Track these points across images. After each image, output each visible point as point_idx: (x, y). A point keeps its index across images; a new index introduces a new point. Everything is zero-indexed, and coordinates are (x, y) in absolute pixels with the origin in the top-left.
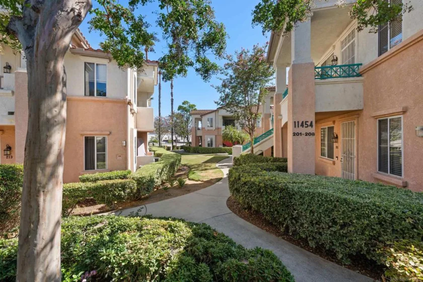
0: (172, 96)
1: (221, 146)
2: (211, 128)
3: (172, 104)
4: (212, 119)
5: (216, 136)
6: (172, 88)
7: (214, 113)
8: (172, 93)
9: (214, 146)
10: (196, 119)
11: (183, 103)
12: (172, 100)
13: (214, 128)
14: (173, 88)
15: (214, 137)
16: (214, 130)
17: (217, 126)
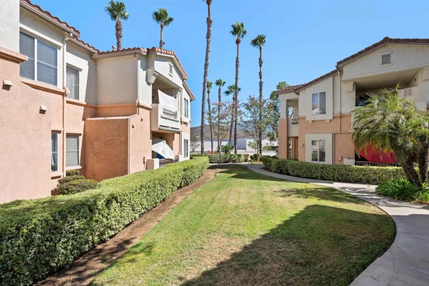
0: (261, 78)
1: (350, 162)
2: (322, 117)
4: (323, 94)
5: (334, 135)
6: (261, 66)
7: (330, 79)
8: (260, 73)
9: (328, 160)
10: (288, 101)
12: (261, 83)
13: (329, 116)
14: (263, 65)
15: (329, 138)
16: (330, 120)
17: (339, 110)
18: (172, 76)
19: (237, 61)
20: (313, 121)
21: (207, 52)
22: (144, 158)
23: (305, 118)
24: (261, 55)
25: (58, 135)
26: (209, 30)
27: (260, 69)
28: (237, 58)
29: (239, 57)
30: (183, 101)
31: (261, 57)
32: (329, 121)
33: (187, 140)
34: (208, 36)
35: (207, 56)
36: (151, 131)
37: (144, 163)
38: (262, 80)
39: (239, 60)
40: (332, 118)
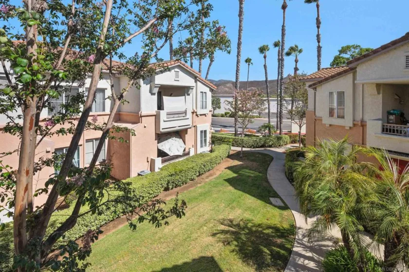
0: (319, 42)
2: (340, 122)
3: (319, 56)
6: (318, 27)
8: (318, 36)
11: (341, 52)
12: (319, 48)
14: (321, 26)
16: (350, 128)
17: (361, 117)
18: (178, 81)
19: (283, 30)
20: (330, 125)
21: (240, 30)
22: (147, 158)
23: (322, 120)
24: (318, 15)
25: (80, 147)
26: (241, 8)
27: (318, 31)
28: (283, 26)
29: (285, 25)
30: (199, 95)
31: (318, 16)
32: (348, 128)
33: (205, 131)
34: (240, 14)
35: (240, 35)
36: (156, 133)
37: (148, 162)
38: (320, 44)
39: (286, 28)
40: (351, 126)
